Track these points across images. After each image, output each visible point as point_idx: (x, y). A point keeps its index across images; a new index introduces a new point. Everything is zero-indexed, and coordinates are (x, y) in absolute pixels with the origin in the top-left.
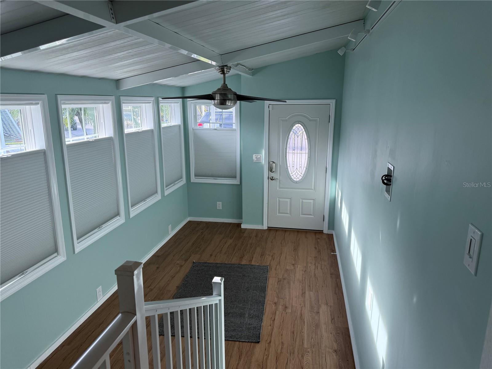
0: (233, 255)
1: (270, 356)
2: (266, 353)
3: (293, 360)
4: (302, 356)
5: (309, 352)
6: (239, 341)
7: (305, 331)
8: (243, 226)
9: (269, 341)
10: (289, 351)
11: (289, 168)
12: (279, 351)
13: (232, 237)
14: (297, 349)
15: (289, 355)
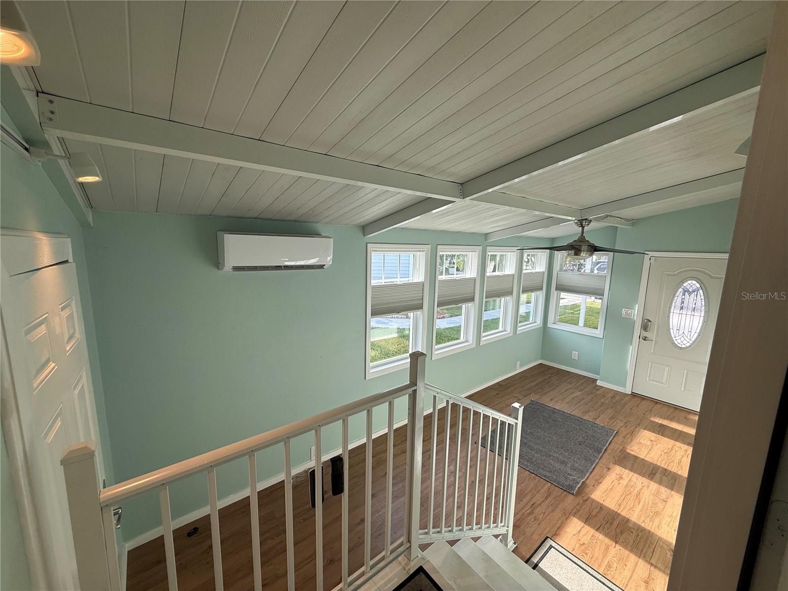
0: (577, 406)
1: (581, 512)
2: (578, 507)
3: (608, 529)
4: (622, 533)
5: (632, 533)
6: (552, 484)
7: (637, 511)
8: (599, 383)
9: (586, 498)
10: (606, 519)
11: (671, 330)
12: (594, 513)
13: (582, 391)
14: (618, 523)
15: (605, 523)
